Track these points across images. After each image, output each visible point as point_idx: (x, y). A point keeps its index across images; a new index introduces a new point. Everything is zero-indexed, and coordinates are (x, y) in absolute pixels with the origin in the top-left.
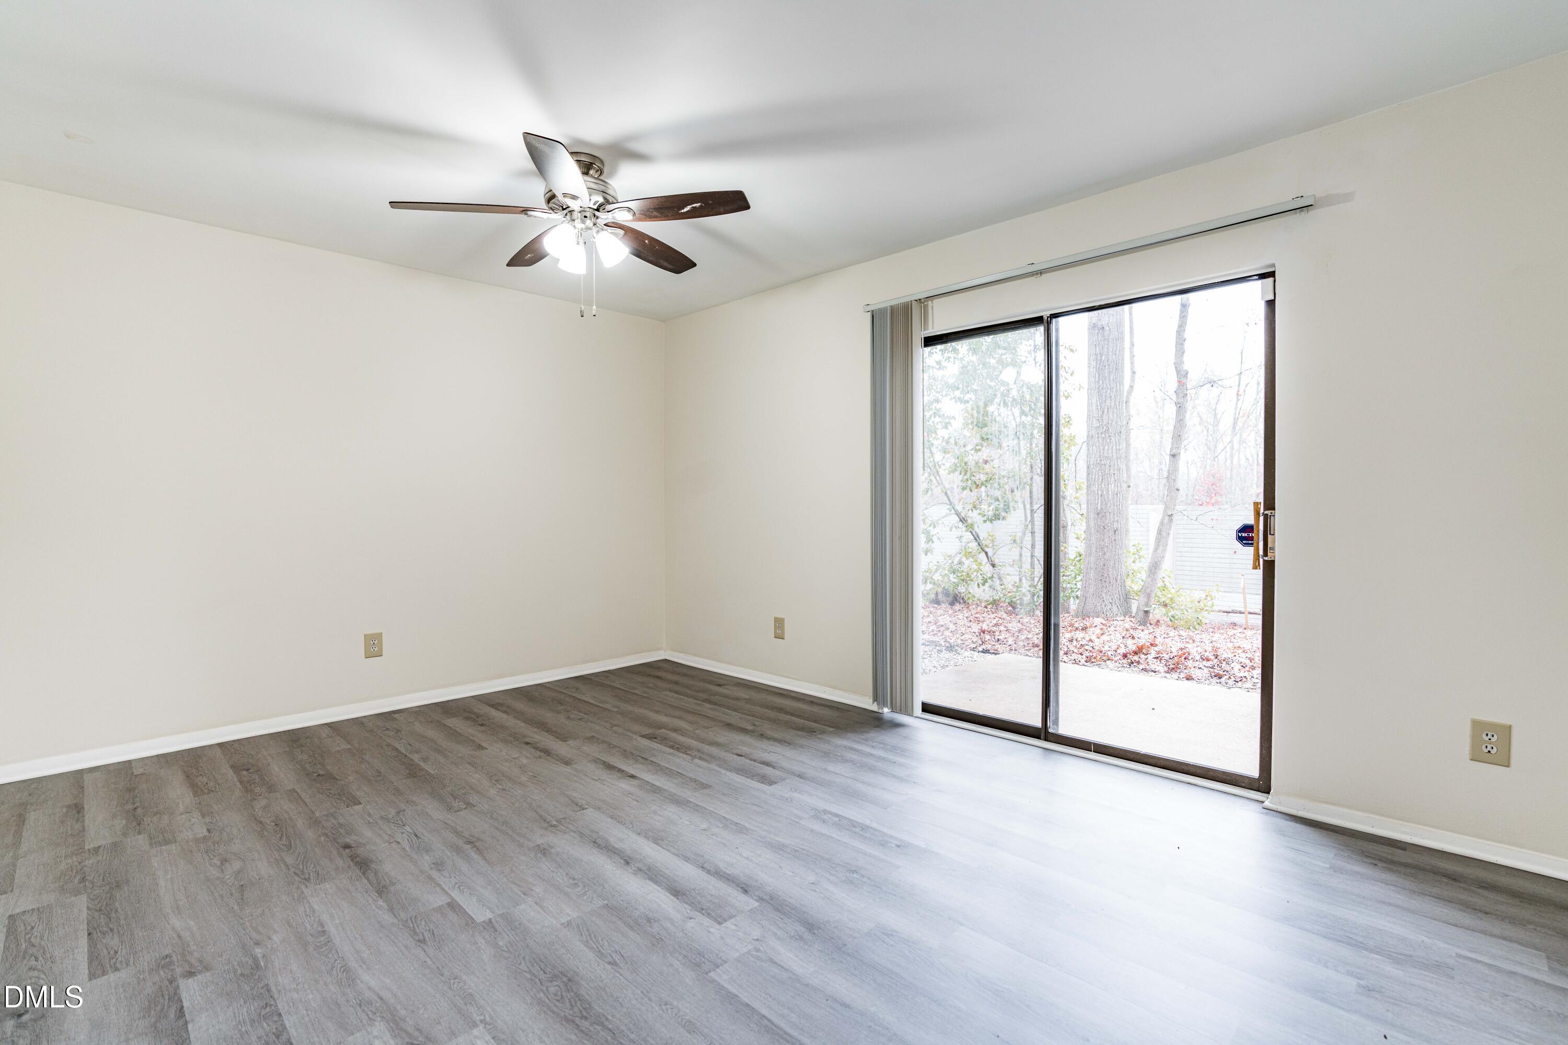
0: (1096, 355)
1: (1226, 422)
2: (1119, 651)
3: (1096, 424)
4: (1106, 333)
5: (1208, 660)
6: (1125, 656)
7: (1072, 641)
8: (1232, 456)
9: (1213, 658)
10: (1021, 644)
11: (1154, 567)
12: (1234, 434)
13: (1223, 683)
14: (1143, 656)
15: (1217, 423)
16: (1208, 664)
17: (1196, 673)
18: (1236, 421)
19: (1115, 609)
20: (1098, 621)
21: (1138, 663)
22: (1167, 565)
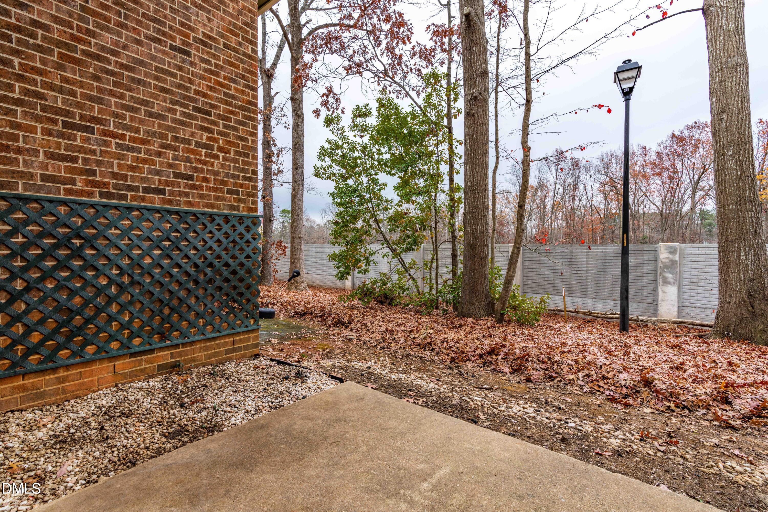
0: (469, 135)
1: (549, 207)
2: (477, 352)
3: (469, 184)
4: (476, 119)
5: (543, 362)
6: (481, 356)
7: (443, 342)
8: (551, 224)
9: (546, 360)
10: (409, 343)
11: (508, 282)
12: (552, 213)
13: (555, 386)
14: (494, 357)
15: (545, 207)
16: (544, 366)
17: (535, 375)
18: (553, 206)
19: (482, 312)
20: (470, 320)
21: (491, 363)
22: (517, 280)
